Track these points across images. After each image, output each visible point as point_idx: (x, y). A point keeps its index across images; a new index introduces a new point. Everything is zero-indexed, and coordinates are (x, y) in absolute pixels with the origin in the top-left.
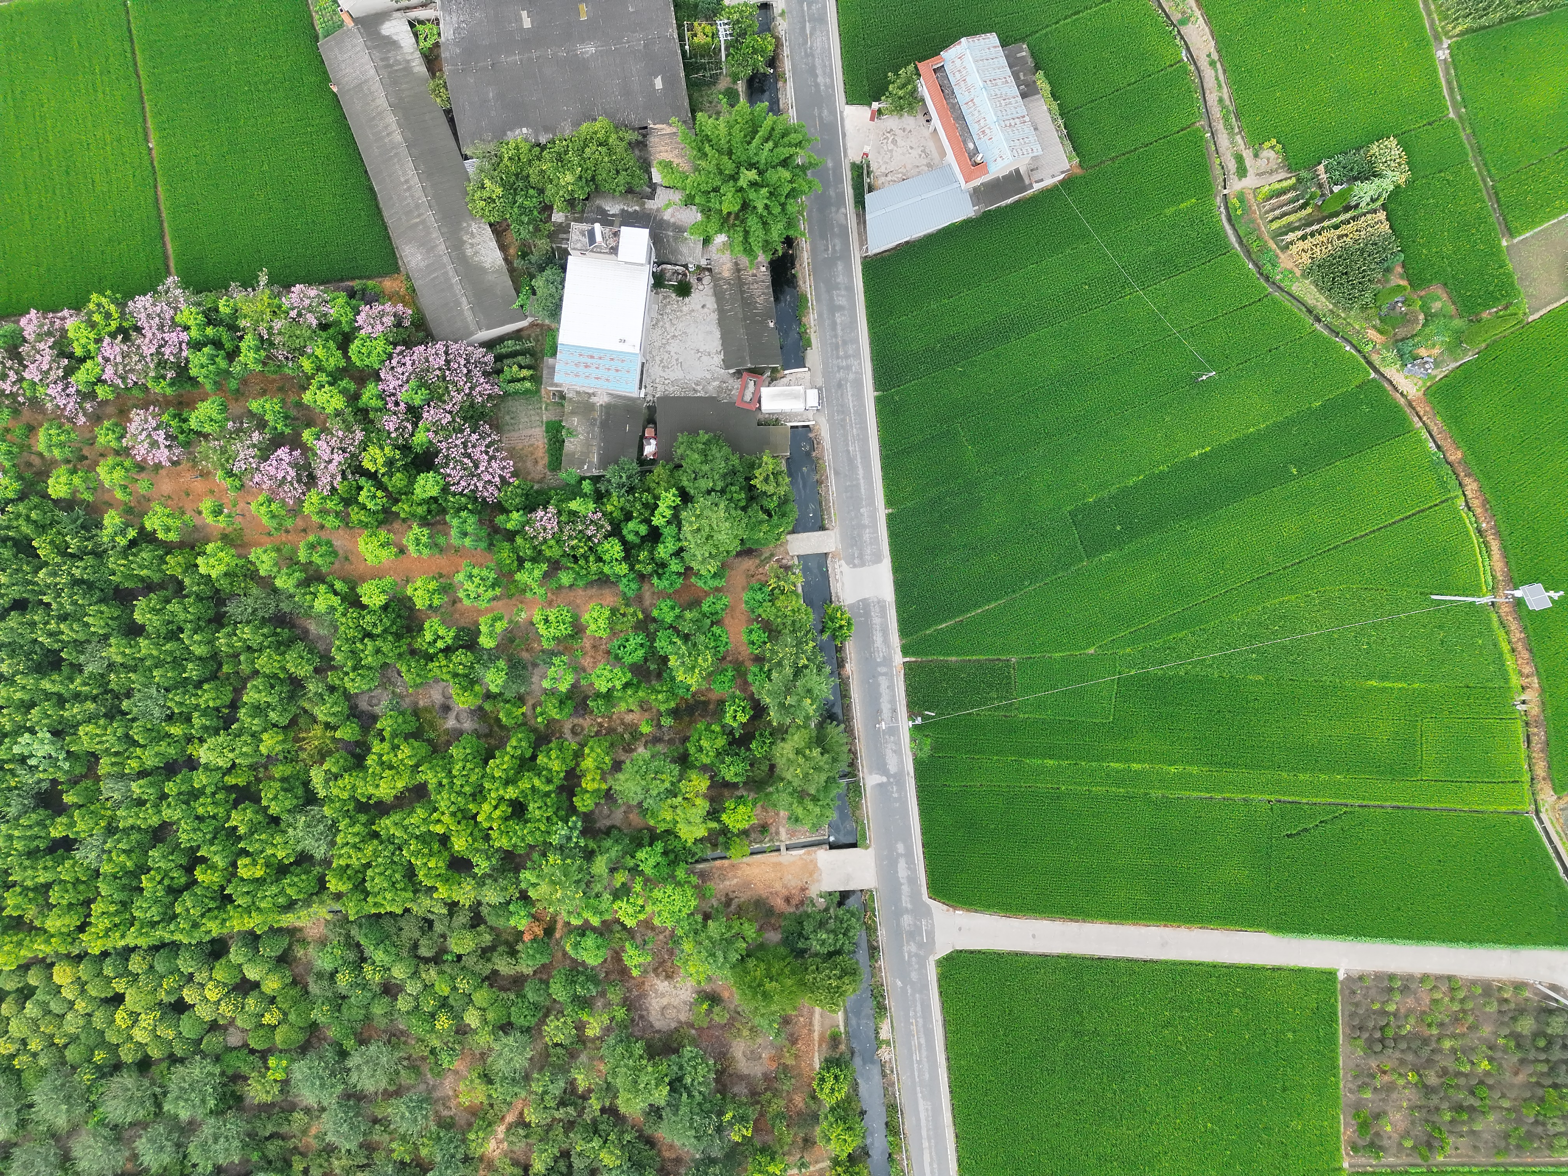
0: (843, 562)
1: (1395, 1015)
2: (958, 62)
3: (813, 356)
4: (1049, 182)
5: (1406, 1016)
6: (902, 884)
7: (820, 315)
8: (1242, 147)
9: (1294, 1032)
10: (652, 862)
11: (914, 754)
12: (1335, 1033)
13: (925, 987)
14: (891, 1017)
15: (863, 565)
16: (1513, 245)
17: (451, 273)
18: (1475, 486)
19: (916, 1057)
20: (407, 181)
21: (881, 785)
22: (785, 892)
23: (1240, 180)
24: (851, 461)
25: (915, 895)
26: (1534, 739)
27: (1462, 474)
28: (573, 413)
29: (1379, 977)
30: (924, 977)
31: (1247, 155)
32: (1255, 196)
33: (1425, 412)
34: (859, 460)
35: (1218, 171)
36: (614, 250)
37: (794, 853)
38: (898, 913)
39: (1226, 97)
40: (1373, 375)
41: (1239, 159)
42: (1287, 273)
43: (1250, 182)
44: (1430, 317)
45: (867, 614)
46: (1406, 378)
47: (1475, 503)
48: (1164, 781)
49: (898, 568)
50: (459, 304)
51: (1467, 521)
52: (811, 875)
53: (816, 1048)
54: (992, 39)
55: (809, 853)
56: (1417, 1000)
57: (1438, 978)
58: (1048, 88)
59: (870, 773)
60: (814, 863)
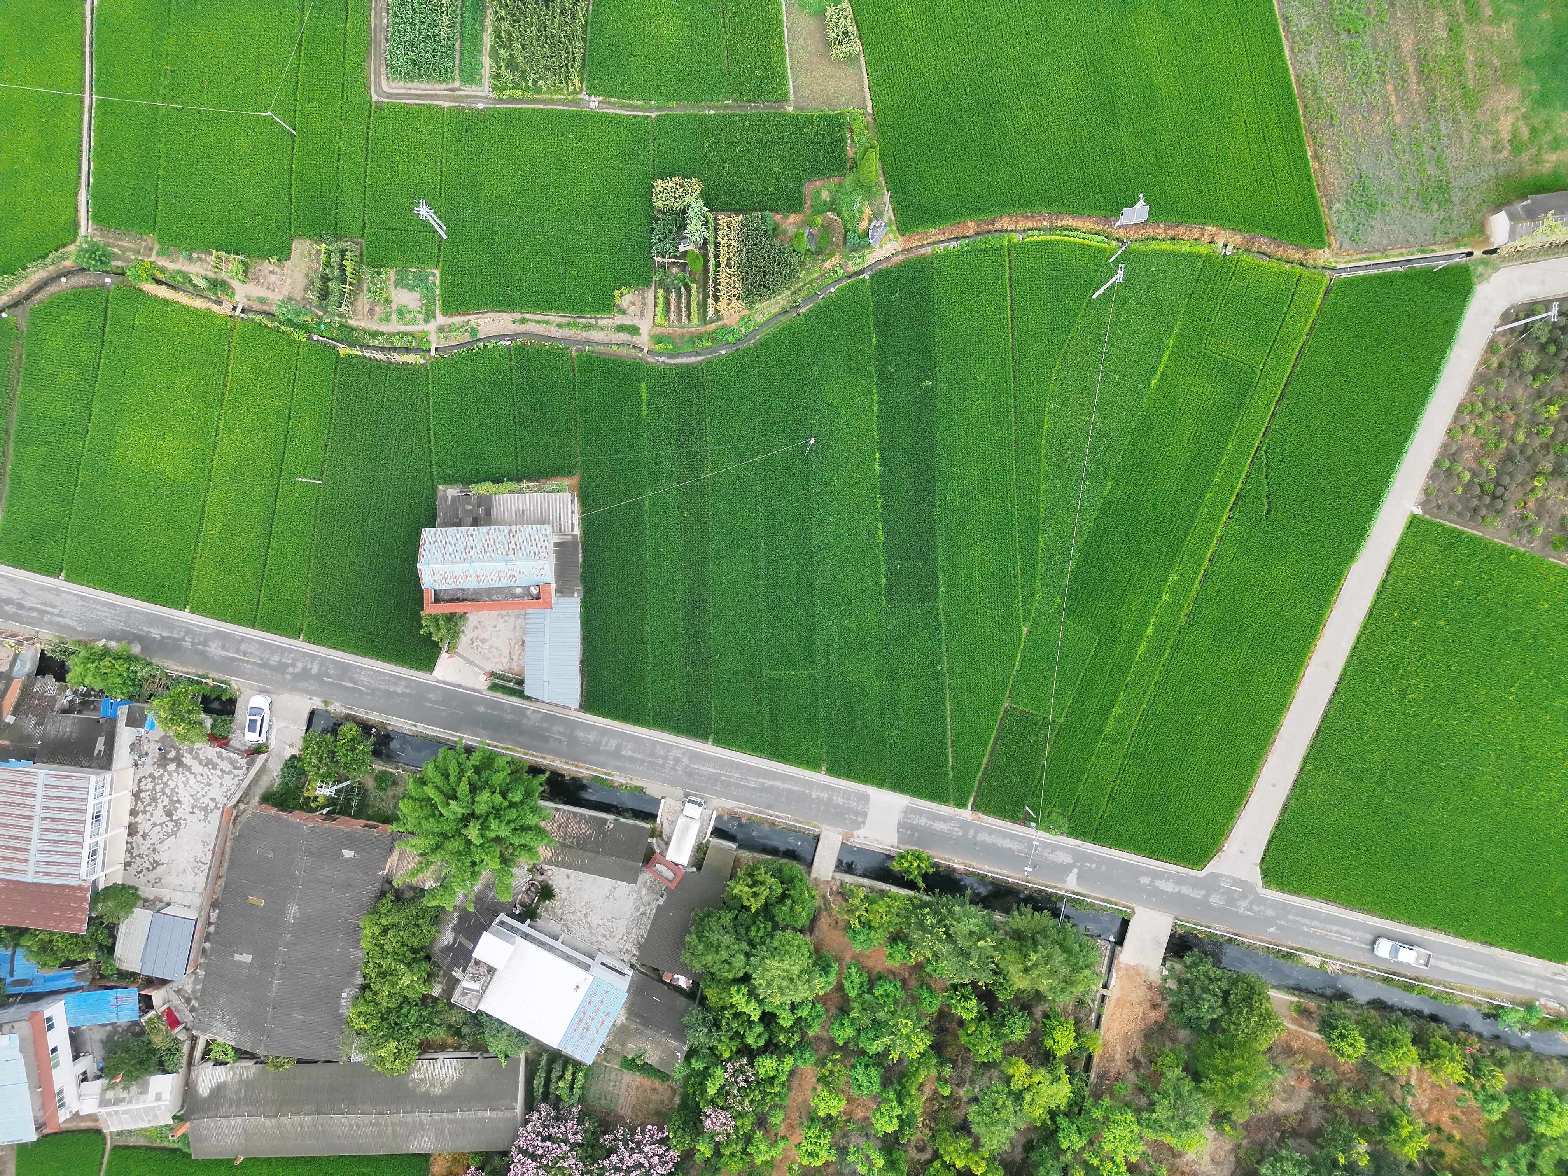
0: (856, 833)
1: (1474, 474)
2: (436, 577)
3: (653, 789)
4: (576, 519)
5: (1480, 464)
6: (1180, 892)
7: (618, 769)
8: (610, 321)
9: (1454, 575)
10: (1075, 1137)
11: (1062, 834)
12: (1472, 539)
13: (1284, 906)
14: (1301, 950)
15: (865, 815)
16: (795, 102)
17: (451, 1116)
18: (1006, 220)
19: (1347, 940)
20: (351, 1126)
21: (1079, 877)
22: (1146, 1006)
23: (640, 334)
24: (764, 789)
25: (1195, 883)
26: (1264, 248)
27: (990, 227)
28: (623, 1045)
29: (1432, 476)
30: (1274, 904)
31: (619, 320)
32: (661, 326)
33: (919, 240)
34: (766, 781)
35: (623, 351)
36: (491, 970)
37: (1113, 983)
38: (1205, 904)
39: (558, 320)
40: (866, 276)
41: (621, 328)
42: (742, 323)
43: (645, 326)
44: (832, 206)
45: (913, 828)
46: (881, 246)
47: (1022, 224)
48: (1174, 608)
49: (881, 783)
50: (482, 1119)
51: (1036, 239)
52: (1139, 974)
53: (1304, 1031)
54: (427, 533)
55: (1118, 969)
56: (1470, 447)
57: (1456, 419)
58: (489, 484)
59: (1065, 882)
60: (1128, 968)
